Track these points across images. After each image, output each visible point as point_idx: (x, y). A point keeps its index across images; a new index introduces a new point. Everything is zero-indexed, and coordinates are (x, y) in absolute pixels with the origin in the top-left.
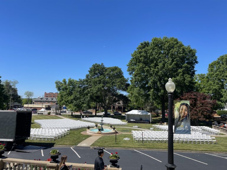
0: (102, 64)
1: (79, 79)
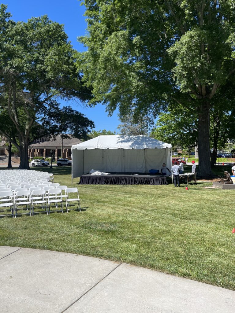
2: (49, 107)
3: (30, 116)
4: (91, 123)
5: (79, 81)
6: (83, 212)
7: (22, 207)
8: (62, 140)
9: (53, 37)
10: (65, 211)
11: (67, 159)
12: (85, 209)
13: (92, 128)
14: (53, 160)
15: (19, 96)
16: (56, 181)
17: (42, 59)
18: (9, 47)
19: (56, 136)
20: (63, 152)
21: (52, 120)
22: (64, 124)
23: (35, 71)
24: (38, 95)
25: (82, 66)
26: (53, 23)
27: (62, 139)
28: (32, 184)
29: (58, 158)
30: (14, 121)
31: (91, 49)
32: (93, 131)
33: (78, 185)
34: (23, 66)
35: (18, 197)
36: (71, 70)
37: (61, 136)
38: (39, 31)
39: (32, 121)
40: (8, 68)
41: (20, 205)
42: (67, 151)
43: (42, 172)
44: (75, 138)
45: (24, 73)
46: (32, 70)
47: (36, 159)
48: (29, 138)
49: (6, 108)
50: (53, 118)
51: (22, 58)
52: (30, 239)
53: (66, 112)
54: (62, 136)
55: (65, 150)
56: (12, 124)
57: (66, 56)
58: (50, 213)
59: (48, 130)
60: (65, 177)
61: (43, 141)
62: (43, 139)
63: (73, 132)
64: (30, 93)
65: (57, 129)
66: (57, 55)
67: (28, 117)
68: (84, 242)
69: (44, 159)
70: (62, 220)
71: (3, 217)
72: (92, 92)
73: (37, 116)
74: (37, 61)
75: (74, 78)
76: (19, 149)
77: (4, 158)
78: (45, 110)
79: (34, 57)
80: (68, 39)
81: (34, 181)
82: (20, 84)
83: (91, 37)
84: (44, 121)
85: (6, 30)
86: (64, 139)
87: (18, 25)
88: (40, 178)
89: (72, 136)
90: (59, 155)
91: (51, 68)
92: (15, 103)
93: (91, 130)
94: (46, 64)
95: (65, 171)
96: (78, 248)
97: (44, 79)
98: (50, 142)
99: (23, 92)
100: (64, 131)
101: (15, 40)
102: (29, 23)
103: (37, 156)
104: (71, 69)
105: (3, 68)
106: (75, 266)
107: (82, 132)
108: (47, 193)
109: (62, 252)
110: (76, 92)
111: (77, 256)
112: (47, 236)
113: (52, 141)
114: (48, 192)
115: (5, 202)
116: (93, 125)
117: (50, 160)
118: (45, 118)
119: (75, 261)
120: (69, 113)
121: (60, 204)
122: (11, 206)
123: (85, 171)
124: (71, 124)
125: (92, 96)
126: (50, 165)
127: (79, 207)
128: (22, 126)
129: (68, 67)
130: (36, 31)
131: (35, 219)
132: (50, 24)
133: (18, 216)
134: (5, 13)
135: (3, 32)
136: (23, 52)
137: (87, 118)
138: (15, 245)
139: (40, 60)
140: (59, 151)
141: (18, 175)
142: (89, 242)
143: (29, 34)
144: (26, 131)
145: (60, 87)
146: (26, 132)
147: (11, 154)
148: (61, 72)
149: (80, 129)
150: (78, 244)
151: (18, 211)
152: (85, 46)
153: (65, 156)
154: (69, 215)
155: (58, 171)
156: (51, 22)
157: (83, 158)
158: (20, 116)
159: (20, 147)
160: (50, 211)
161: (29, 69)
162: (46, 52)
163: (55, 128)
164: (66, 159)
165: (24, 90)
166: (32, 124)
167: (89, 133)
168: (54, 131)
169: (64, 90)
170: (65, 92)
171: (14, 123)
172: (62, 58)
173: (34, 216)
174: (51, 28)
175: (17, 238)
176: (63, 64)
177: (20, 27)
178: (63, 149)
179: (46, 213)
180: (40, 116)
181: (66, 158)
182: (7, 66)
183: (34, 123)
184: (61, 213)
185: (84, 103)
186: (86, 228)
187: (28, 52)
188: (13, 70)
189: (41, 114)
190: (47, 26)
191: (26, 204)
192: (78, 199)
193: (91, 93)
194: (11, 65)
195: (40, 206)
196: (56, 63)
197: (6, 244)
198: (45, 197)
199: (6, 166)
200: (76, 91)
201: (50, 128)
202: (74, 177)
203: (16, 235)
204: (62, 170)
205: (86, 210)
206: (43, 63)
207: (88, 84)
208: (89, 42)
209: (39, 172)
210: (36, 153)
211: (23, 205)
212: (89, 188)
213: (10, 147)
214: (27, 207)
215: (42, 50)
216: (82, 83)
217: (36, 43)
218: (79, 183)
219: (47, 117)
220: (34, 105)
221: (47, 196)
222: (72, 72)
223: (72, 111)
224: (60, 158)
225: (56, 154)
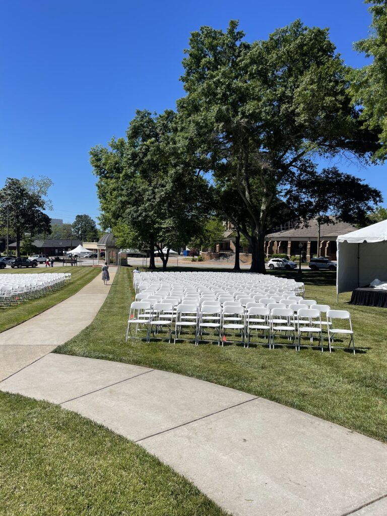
2: (299, 172)
3: (269, 190)
4: (376, 195)
5: (354, 121)
6: (360, 356)
7: (257, 333)
8: (319, 227)
9: (309, 53)
10: (327, 349)
11: (327, 258)
12: (364, 350)
13: (376, 203)
14: (303, 260)
15: (252, 158)
16: (309, 296)
17: (290, 95)
18: (241, 86)
19: (309, 219)
20: (319, 246)
21: (304, 192)
22: (323, 199)
23: (278, 116)
24: (281, 154)
25: (362, 93)
26: (310, 31)
27: (319, 224)
28: (271, 298)
29: (311, 257)
30: (244, 199)
31: (380, 59)
32: (377, 209)
33: (348, 306)
34: (261, 111)
35: (251, 317)
36: (339, 104)
37: (317, 219)
38: (286, 50)
39: (270, 197)
40: (239, 118)
41: (254, 329)
42: (327, 245)
43: (286, 280)
44: (343, 222)
45: (261, 122)
46: (273, 116)
47: (276, 258)
48: (267, 224)
49: (233, 181)
50: (304, 190)
51: (259, 99)
52: (270, 386)
53: (328, 177)
54: (319, 220)
55: (324, 244)
56: (242, 202)
57: (330, 81)
58: (301, 348)
59: (296, 210)
60: (324, 290)
61: (287, 229)
62: (287, 225)
63: (339, 211)
64: (270, 153)
65: (312, 207)
66: (315, 83)
67: (265, 190)
68: (363, 411)
69: (287, 258)
70: (322, 363)
71: (231, 344)
72: (380, 136)
73: (279, 188)
74: (282, 99)
75: (344, 116)
76: (251, 241)
77: (229, 256)
78: (292, 178)
79: (278, 95)
80: (335, 51)
81: (273, 293)
82: (255, 140)
83: (379, 38)
84: (291, 196)
85: (236, 59)
86: (322, 224)
87: (254, 48)
88: (282, 288)
89: (337, 219)
90: (313, 251)
91: (304, 107)
92: (246, 170)
93: (375, 207)
94: (296, 102)
95: (323, 278)
96: (352, 420)
97: (292, 126)
98: (300, 230)
99: (258, 153)
100: (323, 212)
101: (249, 73)
102: (272, 39)
103: (277, 253)
104: (341, 102)
105: (232, 119)
106: (348, 450)
107: (355, 212)
108: (295, 315)
109: (324, 419)
110: (347, 140)
111: (352, 432)
112: (297, 386)
113: (303, 228)
114: (298, 314)
115: (232, 322)
116: (380, 196)
117: (298, 260)
118: (292, 191)
119: (348, 440)
120: (333, 179)
121: (317, 335)
122: (240, 329)
123: (360, 282)
124: (336, 198)
125: (379, 144)
126: (298, 268)
127: (352, 346)
128: (257, 206)
129: (334, 99)
130: (283, 49)
131: (276, 355)
132: (305, 32)
133: (251, 346)
134: (236, 34)
135: (232, 65)
136: (261, 89)
137: (367, 186)
138: (249, 391)
139: (287, 97)
140: (314, 244)
141: (249, 282)
142: (374, 413)
143: (271, 59)
144: (261, 214)
145: (318, 137)
146: (261, 216)
147: (239, 249)
148: (321, 110)
149: (352, 206)
150: (353, 412)
151: (251, 338)
152: (368, 56)
153: (323, 254)
154: (335, 357)
155: (311, 278)
156: (306, 29)
157: (359, 258)
158: (254, 191)
159: (253, 239)
160: (301, 346)
161: (269, 115)
162: (296, 81)
163: (308, 207)
164: (325, 259)
165: (260, 149)
166: (272, 202)
167: (369, 213)
168: (307, 211)
169: (325, 140)
170: (327, 143)
171: (244, 201)
172: (324, 85)
173: (276, 349)
174: (307, 39)
175: (251, 381)
176: (325, 95)
177: (256, 51)
178: (320, 242)
179: (293, 348)
180: (284, 188)
181: (326, 256)
182: (238, 115)
183: (274, 200)
184: (320, 351)
185: (361, 159)
186: (366, 386)
187: (269, 87)
188: (246, 120)
189: (285, 184)
190: (299, 38)
191: (262, 329)
192: (351, 332)
193: (379, 139)
194: (243, 113)
195: (284, 334)
196: (313, 96)
197: (236, 387)
198: (292, 321)
199: (232, 266)
200: (349, 138)
201: (300, 206)
202: (341, 291)
203: (250, 375)
204: (319, 278)
205: (365, 352)
206: (292, 101)
207: (371, 124)
208: (376, 47)
209: (281, 278)
210: (276, 248)
211: (259, 329)
212: (369, 313)
213: (238, 238)
214: (263, 334)
215: (291, 79)
216: (361, 123)
217: (281, 70)
218: (350, 303)
219: (296, 188)
220: (275, 171)
221: (296, 319)
222: (341, 106)
223: (339, 175)
224: (315, 257)
225: (308, 250)
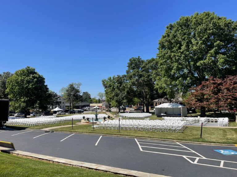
0: (139, 57)
1: (117, 75)
